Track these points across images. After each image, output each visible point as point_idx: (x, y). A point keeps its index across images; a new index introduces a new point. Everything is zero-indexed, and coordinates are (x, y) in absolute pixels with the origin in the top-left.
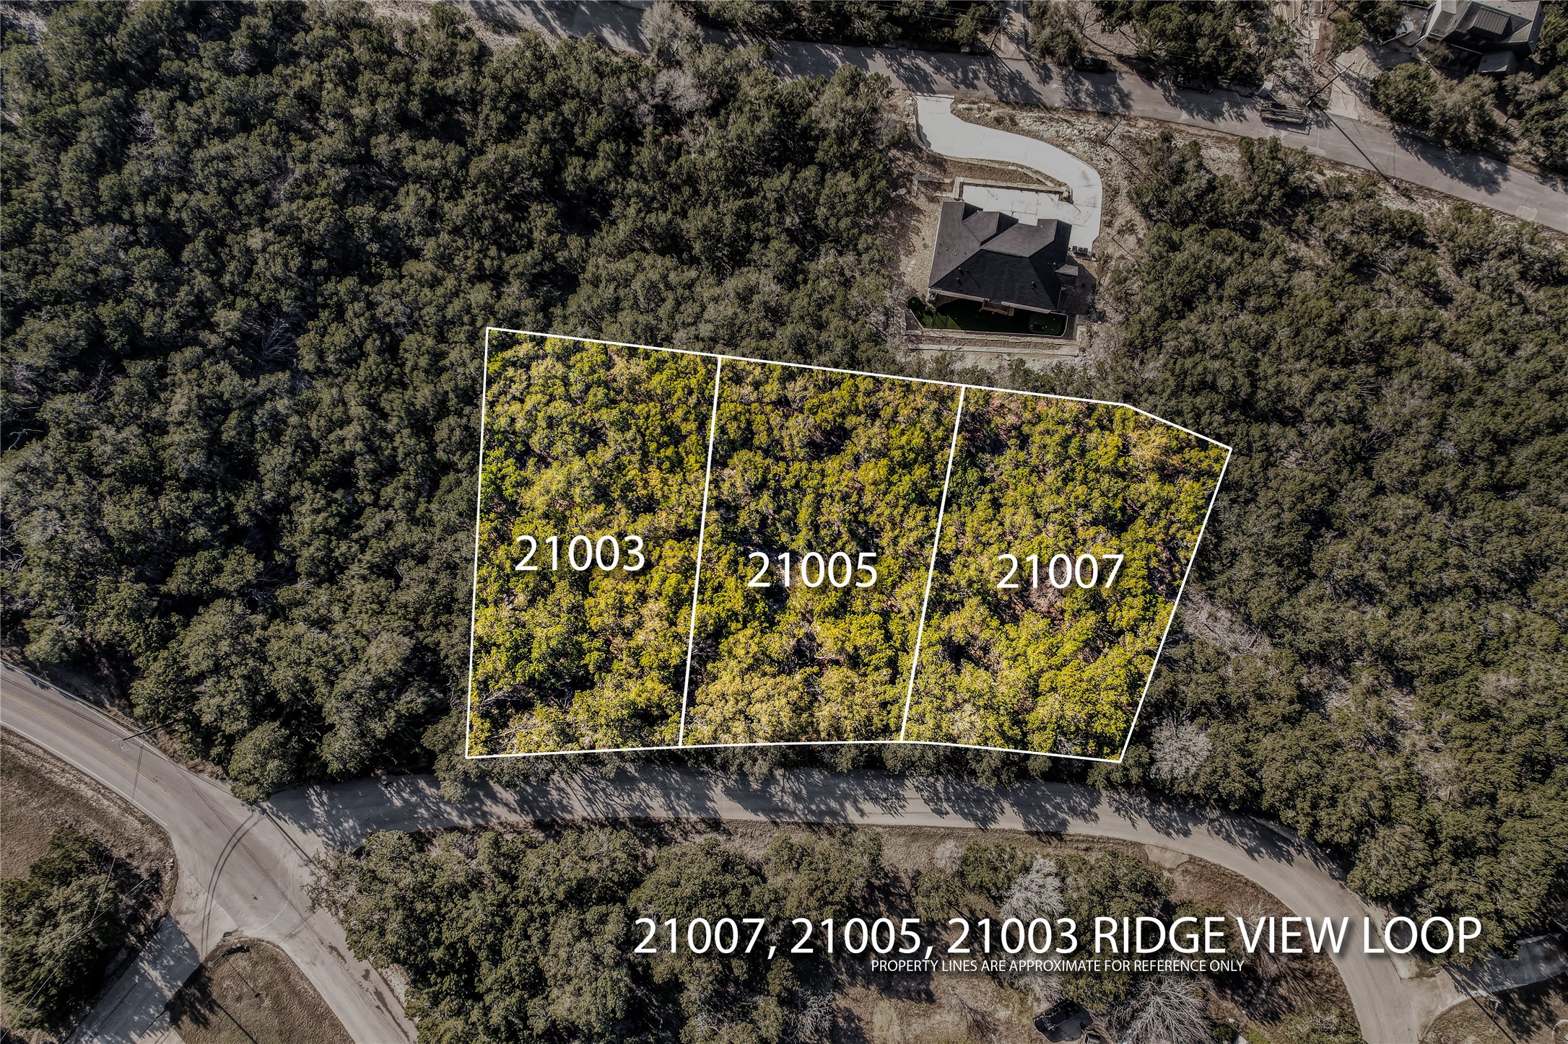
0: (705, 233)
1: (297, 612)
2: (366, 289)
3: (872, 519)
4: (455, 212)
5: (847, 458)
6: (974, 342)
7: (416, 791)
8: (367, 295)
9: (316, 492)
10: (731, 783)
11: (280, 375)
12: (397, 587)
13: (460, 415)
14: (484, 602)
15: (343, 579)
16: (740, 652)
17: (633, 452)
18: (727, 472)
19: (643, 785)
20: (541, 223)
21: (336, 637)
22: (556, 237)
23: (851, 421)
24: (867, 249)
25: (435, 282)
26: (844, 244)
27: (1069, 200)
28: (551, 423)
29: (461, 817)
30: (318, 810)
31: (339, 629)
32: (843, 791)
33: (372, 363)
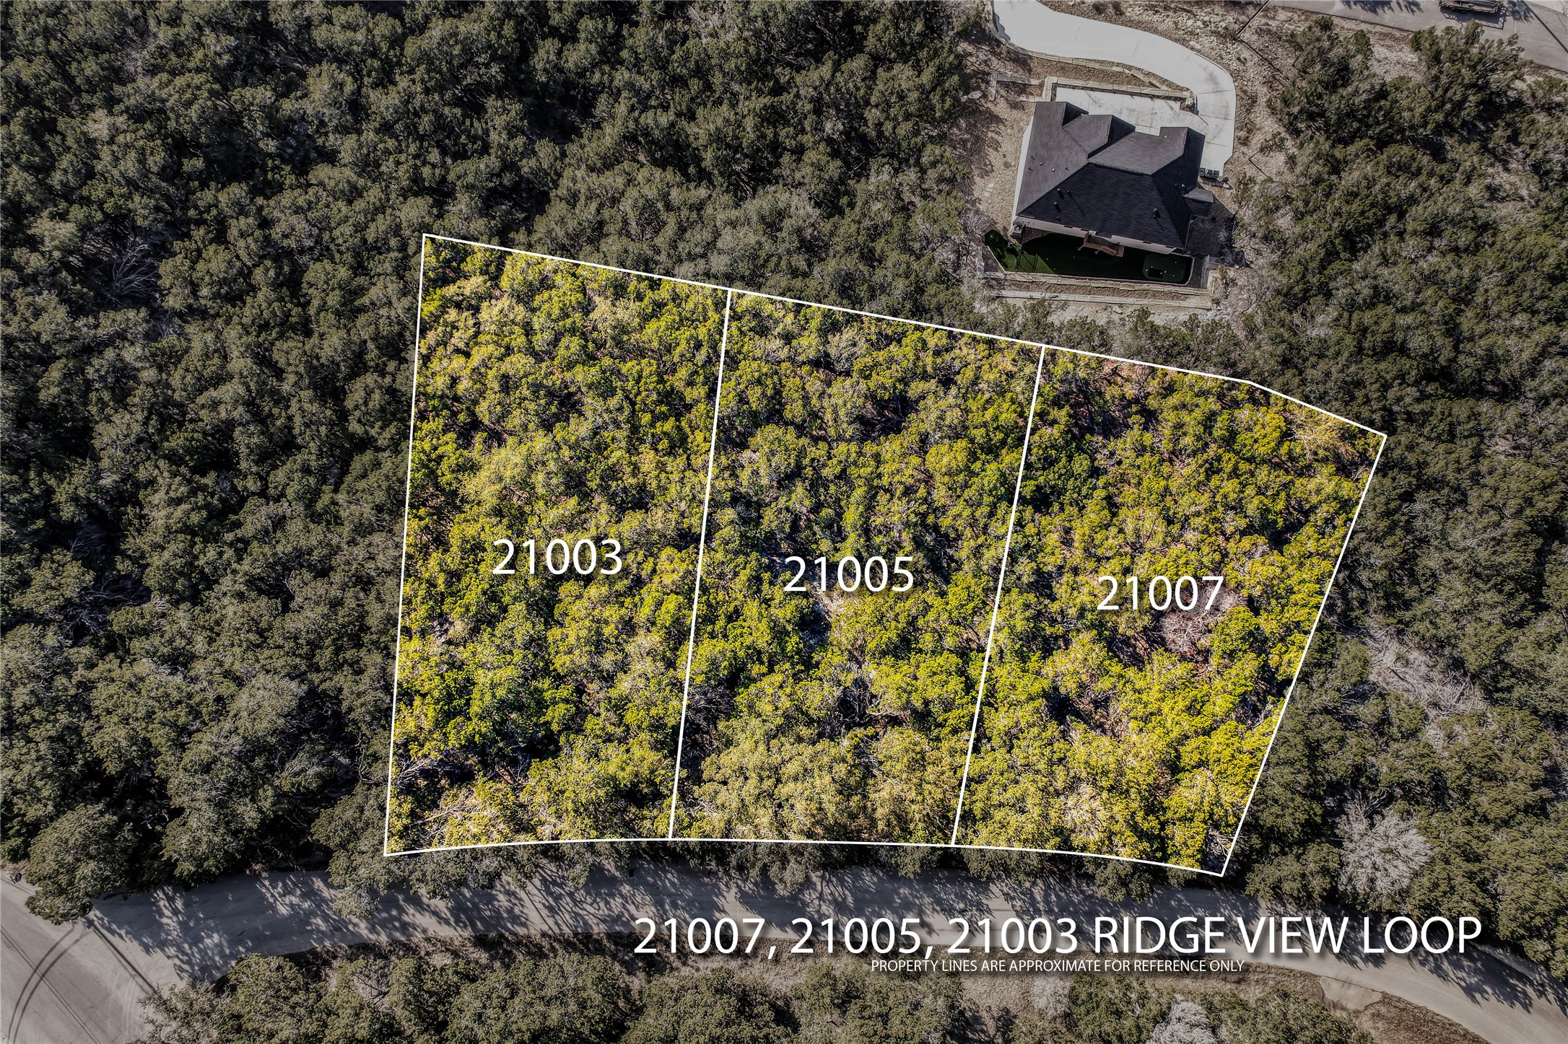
0: (718, 139)
1: (136, 645)
2: (260, 201)
3: (945, 522)
4: (383, 102)
5: (909, 437)
6: (1075, 289)
7: (310, 894)
8: (260, 209)
9: (174, 475)
10: (748, 887)
11: (131, 314)
12: (286, 609)
13: (383, 374)
14: (407, 631)
15: (211, 597)
16: (765, 707)
17: (619, 427)
18: (747, 454)
19: (626, 889)
20: (500, 121)
21: (194, 680)
22: (520, 141)
23: (916, 388)
24: (934, 164)
25: (353, 194)
26: (901, 158)
27: (1193, 109)
28: (507, 384)
29: (372, 929)
30: (169, 921)
31: (199, 668)
32: (904, 899)
33: (263, 300)
